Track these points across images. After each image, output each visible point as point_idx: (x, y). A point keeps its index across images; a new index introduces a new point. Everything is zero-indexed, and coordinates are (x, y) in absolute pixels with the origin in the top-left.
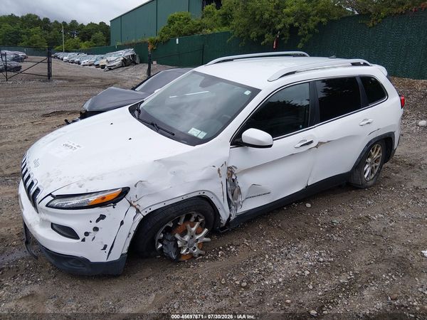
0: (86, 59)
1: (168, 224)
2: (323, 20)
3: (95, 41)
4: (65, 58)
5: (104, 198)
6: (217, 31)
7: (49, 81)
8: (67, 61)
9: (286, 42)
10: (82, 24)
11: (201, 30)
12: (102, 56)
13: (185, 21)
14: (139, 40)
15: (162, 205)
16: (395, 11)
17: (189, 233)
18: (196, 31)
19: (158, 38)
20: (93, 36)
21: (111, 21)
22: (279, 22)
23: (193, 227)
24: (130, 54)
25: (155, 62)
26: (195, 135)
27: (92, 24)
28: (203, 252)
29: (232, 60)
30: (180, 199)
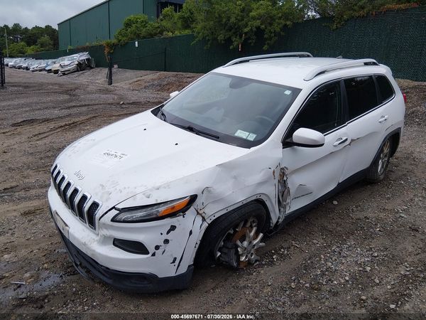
0: (35, 64)
1: (230, 231)
2: (288, 23)
3: (42, 45)
4: (10, 64)
5: (173, 208)
6: (179, 34)
7: (3, 89)
8: (13, 67)
9: (252, 44)
10: (26, 28)
11: (161, 33)
12: (54, 60)
13: (143, 24)
14: (94, 43)
15: (225, 212)
16: (357, 14)
17: (247, 239)
18: (156, 34)
19: (114, 41)
20: (39, 40)
21: (58, 25)
22: (246, 26)
23: (250, 232)
24: (85, 58)
25: (116, 66)
26: (245, 137)
27: (37, 28)
28: (259, 258)
29: (248, 61)
30: (241, 204)
